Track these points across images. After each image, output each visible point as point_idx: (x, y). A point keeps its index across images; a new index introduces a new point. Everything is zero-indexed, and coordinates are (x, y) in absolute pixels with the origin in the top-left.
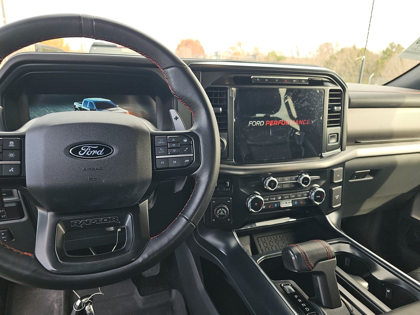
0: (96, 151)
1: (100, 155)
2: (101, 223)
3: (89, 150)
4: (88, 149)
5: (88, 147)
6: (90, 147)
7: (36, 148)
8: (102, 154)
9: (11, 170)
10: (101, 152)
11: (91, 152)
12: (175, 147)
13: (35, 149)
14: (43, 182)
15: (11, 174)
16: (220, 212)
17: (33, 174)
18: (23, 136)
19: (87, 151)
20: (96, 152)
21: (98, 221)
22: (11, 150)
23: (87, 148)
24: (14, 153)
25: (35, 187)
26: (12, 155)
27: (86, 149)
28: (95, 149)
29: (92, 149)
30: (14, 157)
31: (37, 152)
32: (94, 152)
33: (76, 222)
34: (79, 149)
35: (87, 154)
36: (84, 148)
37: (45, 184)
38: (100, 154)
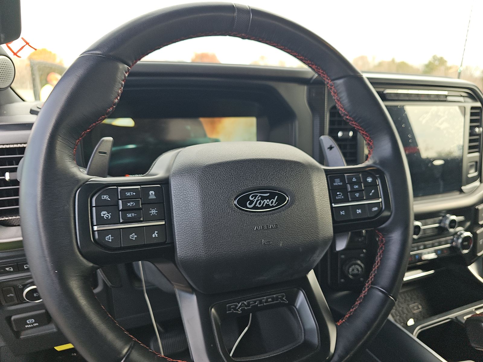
0: (268, 200)
1: (273, 207)
2: (265, 304)
3: (259, 200)
4: (258, 198)
5: (258, 195)
6: (259, 195)
7: (189, 199)
8: (275, 204)
9: (155, 235)
10: (274, 201)
11: (262, 202)
12: (358, 189)
13: (188, 202)
14: (203, 252)
15: (155, 241)
16: (353, 270)
17: (188, 240)
18: (165, 183)
19: (257, 201)
20: (268, 202)
21: (261, 302)
22: (152, 203)
23: (256, 196)
24: (156, 209)
25: (190, 259)
26: (153, 212)
27: (255, 198)
28: (266, 198)
29: (263, 198)
30: (156, 214)
31: (191, 206)
32: (266, 201)
33: (233, 306)
34: (246, 198)
35: (258, 205)
36: (252, 197)
37: (205, 254)
38: (273, 204)
